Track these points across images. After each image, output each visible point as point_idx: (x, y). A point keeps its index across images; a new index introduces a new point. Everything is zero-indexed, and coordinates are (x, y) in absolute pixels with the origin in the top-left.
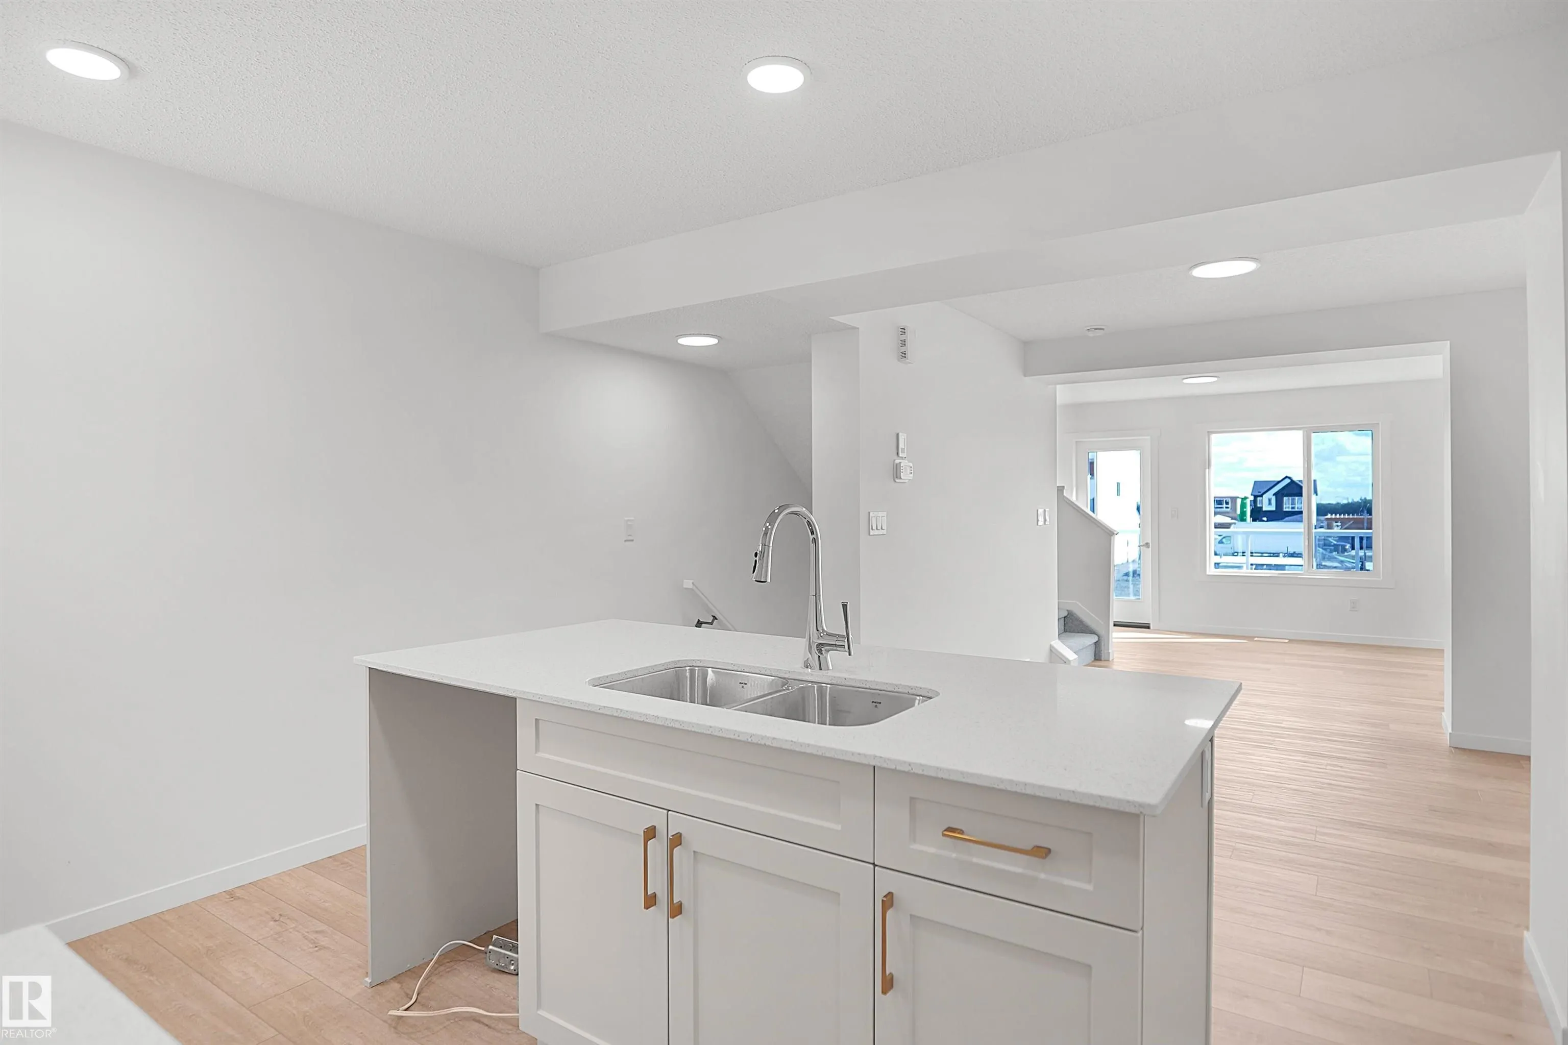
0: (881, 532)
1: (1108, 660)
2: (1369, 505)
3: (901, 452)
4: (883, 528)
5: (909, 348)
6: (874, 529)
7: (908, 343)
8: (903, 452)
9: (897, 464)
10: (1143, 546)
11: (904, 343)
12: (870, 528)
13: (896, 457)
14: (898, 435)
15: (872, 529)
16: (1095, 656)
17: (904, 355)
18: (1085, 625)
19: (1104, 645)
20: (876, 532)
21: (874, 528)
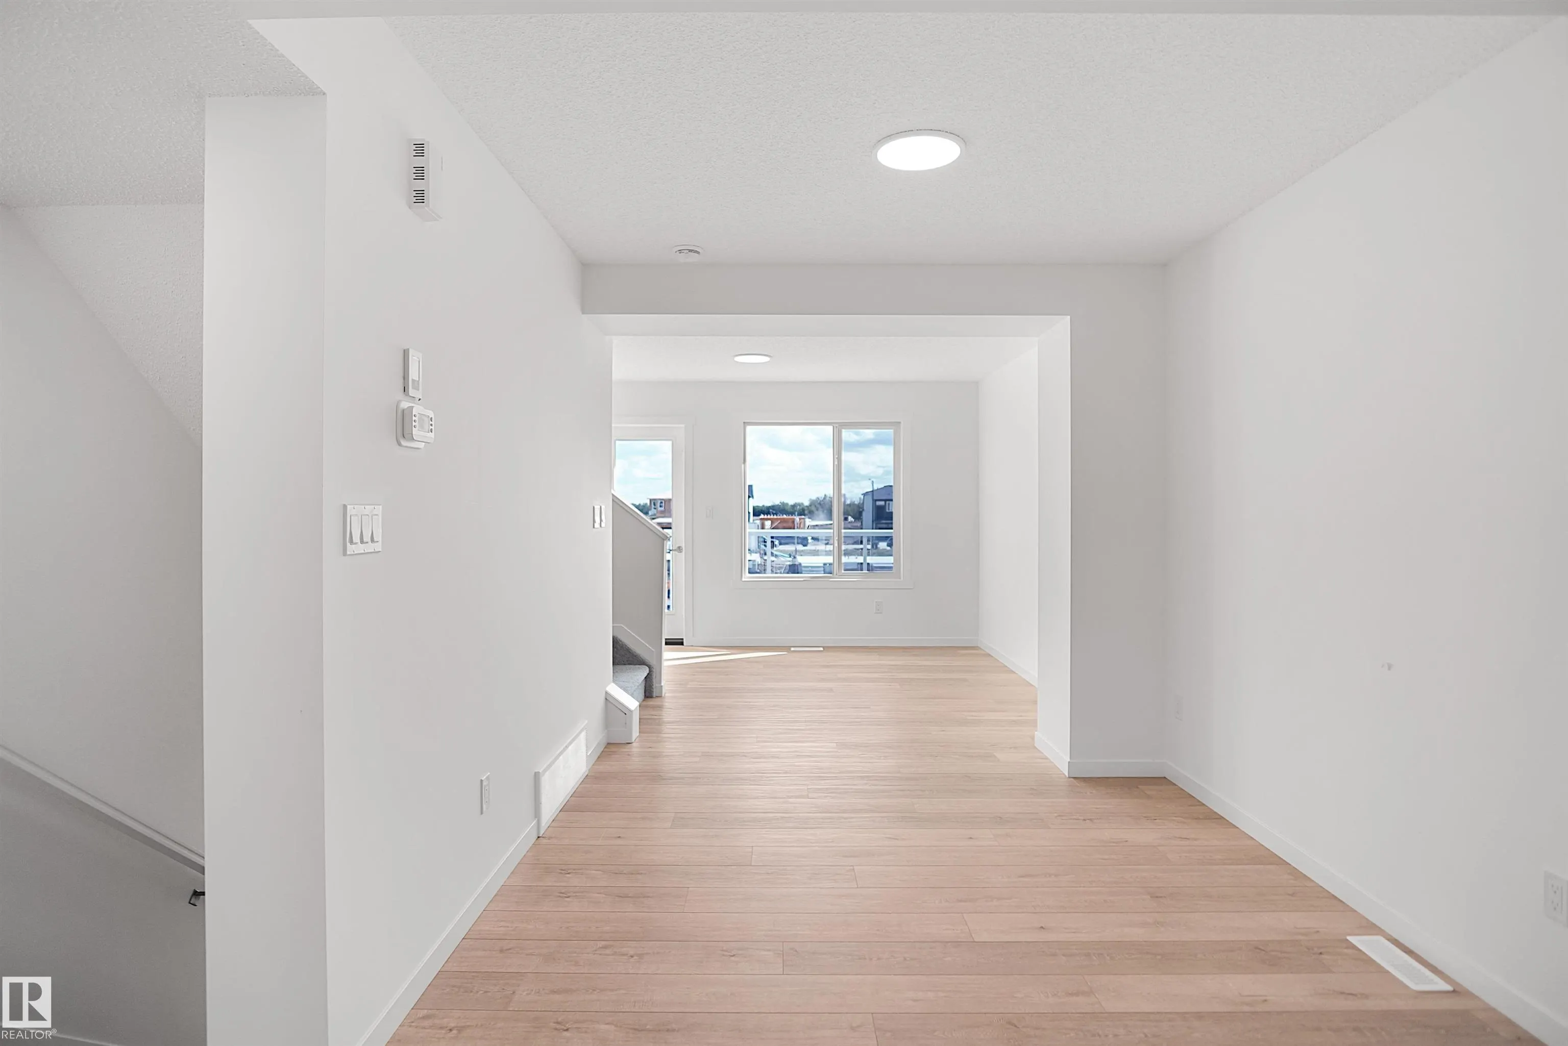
0: (370, 548)
1: (661, 697)
2: (799, 507)
3: (413, 388)
4: (375, 539)
5: (433, 185)
6: (354, 540)
7: (430, 173)
8: (416, 388)
9: (403, 411)
10: (675, 550)
11: (420, 173)
12: (346, 539)
13: (400, 395)
14: (406, 353)
15: (351, 542)
16: (645, 692)
17: (420, 197)
18: (633, 654)
19: (656, 677)
20: (360, 548)
21: (356, 539)
